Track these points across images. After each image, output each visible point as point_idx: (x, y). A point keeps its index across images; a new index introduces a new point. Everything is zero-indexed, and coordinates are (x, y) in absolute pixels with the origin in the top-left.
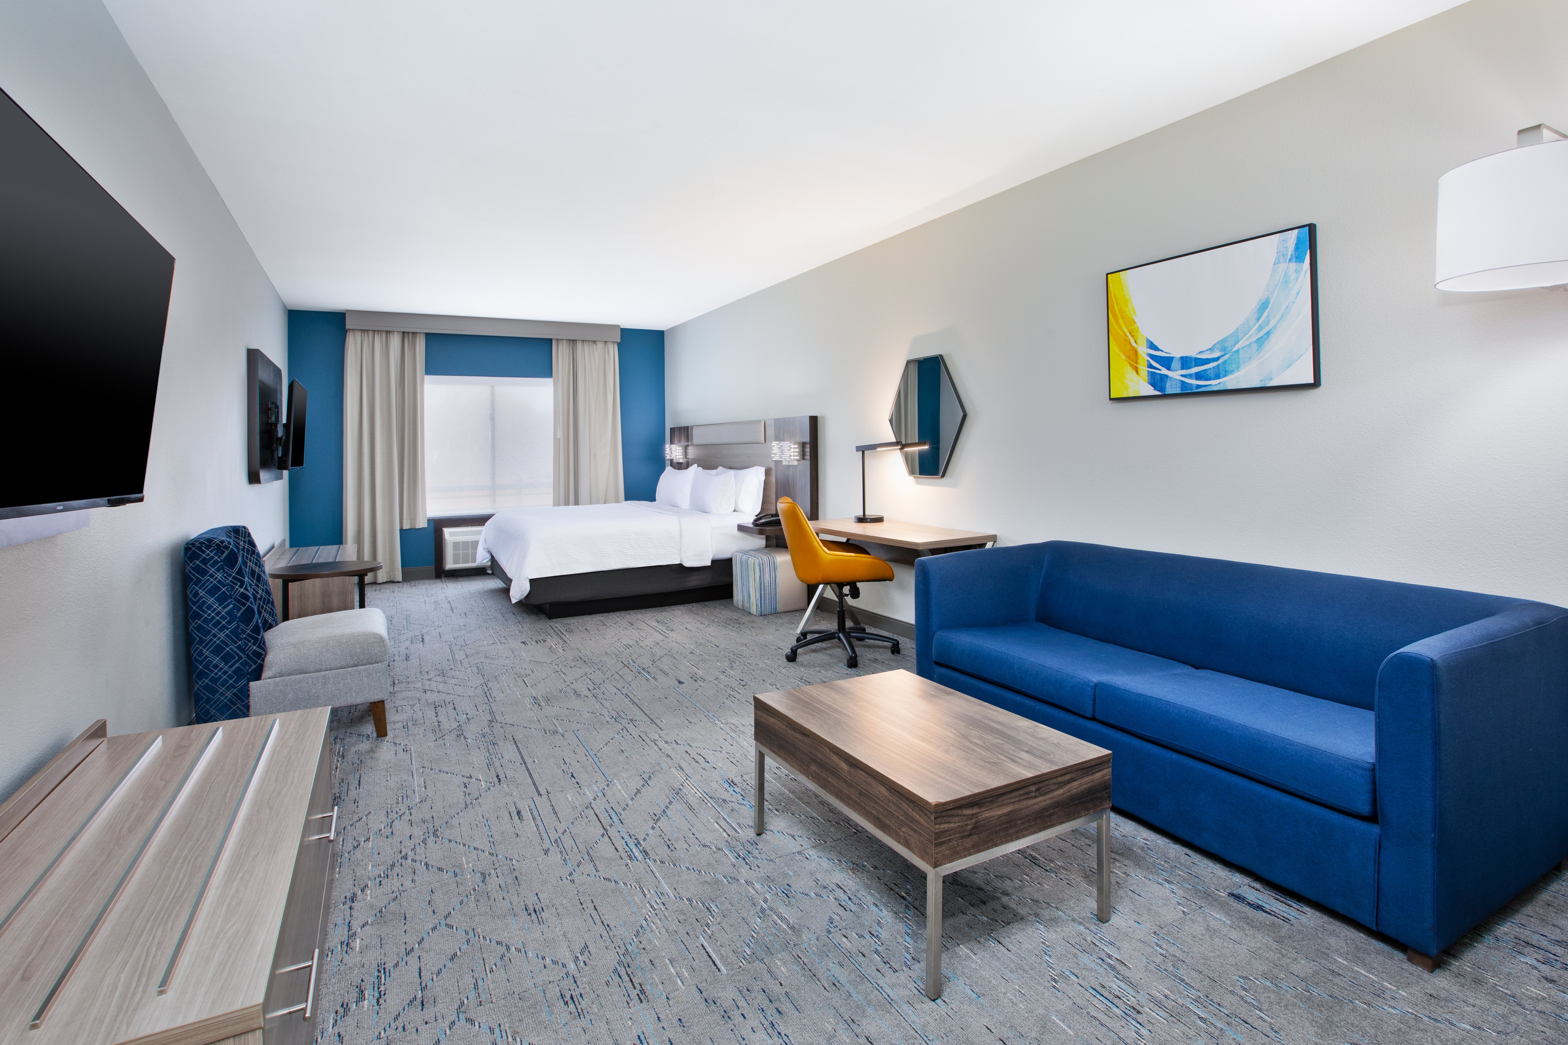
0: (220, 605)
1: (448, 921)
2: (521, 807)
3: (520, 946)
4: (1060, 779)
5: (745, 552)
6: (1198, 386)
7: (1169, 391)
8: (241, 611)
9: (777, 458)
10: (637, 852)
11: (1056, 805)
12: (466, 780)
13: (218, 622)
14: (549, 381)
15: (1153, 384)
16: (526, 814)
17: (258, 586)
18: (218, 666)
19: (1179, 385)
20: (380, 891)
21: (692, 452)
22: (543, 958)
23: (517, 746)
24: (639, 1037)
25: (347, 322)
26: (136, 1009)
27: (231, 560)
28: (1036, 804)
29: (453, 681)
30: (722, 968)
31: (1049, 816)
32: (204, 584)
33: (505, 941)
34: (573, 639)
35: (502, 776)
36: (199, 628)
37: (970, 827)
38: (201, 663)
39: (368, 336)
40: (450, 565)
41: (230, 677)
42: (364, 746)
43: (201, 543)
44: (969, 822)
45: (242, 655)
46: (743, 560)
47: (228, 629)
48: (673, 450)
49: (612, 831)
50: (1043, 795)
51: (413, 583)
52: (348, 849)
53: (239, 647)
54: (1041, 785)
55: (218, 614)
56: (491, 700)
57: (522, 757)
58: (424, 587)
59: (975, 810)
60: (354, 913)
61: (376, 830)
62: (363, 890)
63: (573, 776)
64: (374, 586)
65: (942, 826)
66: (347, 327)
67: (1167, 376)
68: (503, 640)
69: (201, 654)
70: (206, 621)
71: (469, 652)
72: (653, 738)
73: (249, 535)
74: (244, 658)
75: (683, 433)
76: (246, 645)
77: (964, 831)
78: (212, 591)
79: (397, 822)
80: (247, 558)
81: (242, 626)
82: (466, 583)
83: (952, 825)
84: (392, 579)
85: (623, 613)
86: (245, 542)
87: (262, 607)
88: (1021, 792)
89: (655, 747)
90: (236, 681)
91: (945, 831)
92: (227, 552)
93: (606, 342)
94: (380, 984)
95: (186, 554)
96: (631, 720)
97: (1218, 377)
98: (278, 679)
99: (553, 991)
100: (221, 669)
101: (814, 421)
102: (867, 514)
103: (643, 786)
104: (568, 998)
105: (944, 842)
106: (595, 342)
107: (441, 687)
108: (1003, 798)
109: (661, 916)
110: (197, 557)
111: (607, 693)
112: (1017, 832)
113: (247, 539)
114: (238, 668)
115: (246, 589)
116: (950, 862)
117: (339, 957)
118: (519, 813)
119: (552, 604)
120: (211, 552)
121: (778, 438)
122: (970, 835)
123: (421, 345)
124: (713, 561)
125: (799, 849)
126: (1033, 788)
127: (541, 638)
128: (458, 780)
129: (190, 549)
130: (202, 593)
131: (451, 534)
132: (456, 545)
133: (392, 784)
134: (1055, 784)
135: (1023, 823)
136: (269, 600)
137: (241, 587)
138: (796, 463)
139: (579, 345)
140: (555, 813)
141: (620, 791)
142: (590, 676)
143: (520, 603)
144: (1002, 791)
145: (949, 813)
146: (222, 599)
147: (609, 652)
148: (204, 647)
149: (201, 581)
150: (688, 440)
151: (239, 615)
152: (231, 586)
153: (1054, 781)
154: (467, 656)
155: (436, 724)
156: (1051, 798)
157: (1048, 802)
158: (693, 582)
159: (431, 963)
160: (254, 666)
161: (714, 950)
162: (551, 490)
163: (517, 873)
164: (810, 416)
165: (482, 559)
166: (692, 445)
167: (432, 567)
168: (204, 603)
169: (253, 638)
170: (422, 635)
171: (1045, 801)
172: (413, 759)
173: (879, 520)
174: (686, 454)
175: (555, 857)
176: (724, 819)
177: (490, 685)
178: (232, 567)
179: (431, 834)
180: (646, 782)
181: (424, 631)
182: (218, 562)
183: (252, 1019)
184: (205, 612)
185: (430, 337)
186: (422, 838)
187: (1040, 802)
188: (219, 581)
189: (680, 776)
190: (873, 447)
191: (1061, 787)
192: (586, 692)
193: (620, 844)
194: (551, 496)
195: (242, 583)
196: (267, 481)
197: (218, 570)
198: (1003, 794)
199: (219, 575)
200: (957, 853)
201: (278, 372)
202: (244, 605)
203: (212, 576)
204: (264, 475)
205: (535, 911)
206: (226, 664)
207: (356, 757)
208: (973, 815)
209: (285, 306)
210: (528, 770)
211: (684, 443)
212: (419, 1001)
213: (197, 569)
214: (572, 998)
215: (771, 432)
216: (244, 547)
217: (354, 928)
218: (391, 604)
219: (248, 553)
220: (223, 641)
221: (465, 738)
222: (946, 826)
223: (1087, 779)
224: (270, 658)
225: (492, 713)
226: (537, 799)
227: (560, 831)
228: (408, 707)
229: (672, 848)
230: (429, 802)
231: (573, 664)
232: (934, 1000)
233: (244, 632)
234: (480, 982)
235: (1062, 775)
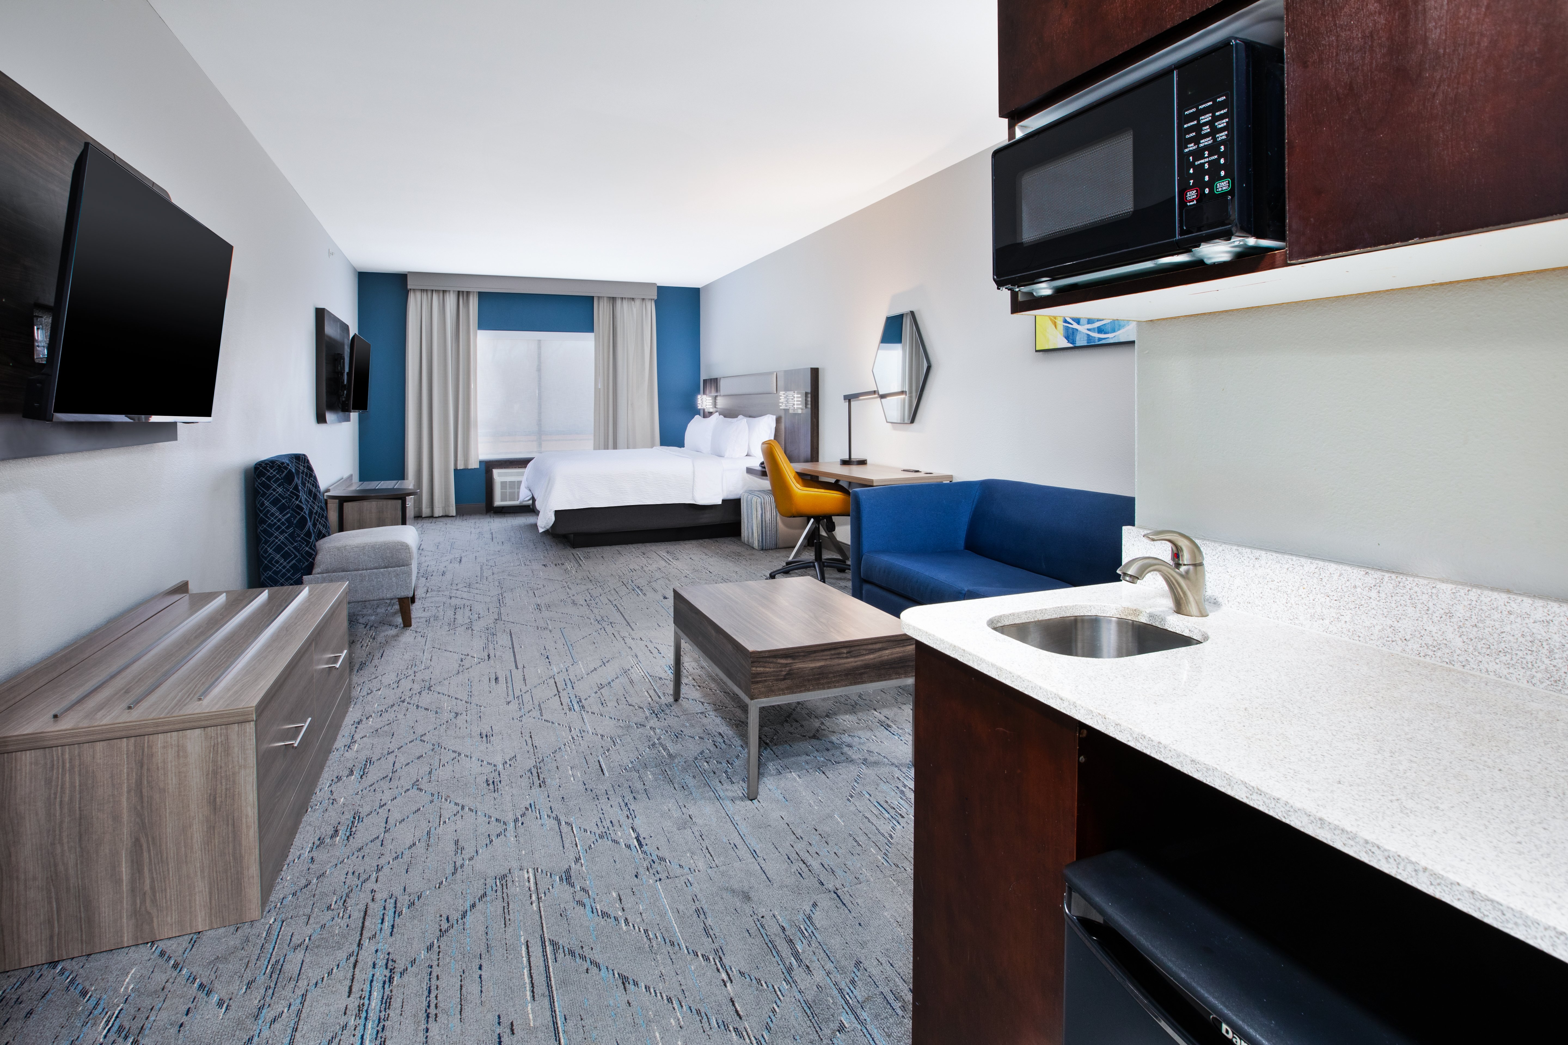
0: (280, 514)
1: (422, 738)
2: (499, 675)
3: (468, 754)
4: (870, 647)
5: (751, 492)
6: (1100, 339)
7: (1078, 344)
8: (297, 519)
9: (783, 407)
10: (576, 707)
11: (867, 666)
12: (463, 657)
13: (279, 527)
14: (591, 336)
15: (1067, 338)
16: (502, 680)
17: (314, 503)
18: (279, 562)
19: (1086, 338)
20: (380, 719)
21: (721, 402)
22: (482, 761)
23: (511, 637)
24: (531, 804)
25: (409, 282)
26: (185, 705)
27: (289, 478)
28: (848, 663)
29: (476, 591)
30: (607, 774)
31: (861, 674)
32: (268, 497)
33: (458, 750)
34: (587, 564)
35: (492, 655)
36: (265, 531)
37: (784, 673)
38: (266, 559)
39: (427, 295)
40: (498, 502)
41: (288, 571)
42: (393, 632)
43: (266, 464)
44: (783, 669)
45: (297, 554)
46: (749, 499)
47: (286, 533)
48: (704, 400)
49: (563, 694)
50: (855, 657)
51: (465, 517)
52: (363, 695)
53: (295, 548)
54: (852, 649)
55: (279, 520)
56: (502, 605)
57: (513, 644)
58: (473, 521)
59: (789, 661)
60: (357, 730)
61: (386, 684)
62: (367, 718)
63: (548, 658)
64: (431, 520)
65: (758, 669)
66: (409, 287)
67: (1077, 330)
68: (528, 563)
69: (266, 551)
70: (270, 526)
71: (495, 570)
72: (623, 635)
73: (308, 462)
74: (299, 556)
75: (713, 383)
76: (301, 546)
77: (778, 675)
78: (275, 502)
79: (403, 681)
80: (306, 480)
81: (298, 531)
82: (511, 518)
83: (768, 669)
84: (447, 514)
85: (640, 545)
86: (304, 467)
87: (318, 520)
88: (833, 652)
89: (623, 642)
90: (293, 575)
91: (761, 673)
92: (286, 472)
93: (643, 299)
94: (365, 768)
95: (255, 472)
96: (611, 623)
97: (1114, 331)
98: (325, 575)
99: (481, 779)
100: (281, 564)
101: (815, 373)
102: (852, 457)
103: (601, 666)
104: (491, 782)
105: (760, 682)
106: (633, 299)
107: (465, 595)
108: (815, 655)
109: (577, 743)
110: (263, 474)
111: (600, 603)
112: (829, 683)
113: (306, 465)
114: (294, 564)
115: (301, 501)
116: (765, 697)
117: (342, 753)
118: (496, 679)
119: (576, 534)
120: (274, 471)
121: (786, 389)
122: (784, 679)
123: (474, 303)
124: (723, 501)
125: (704, 710)
126: (845, 651)
127: (560, 562)
128: (457, 657)
129: (258, 468)
130: (267, 503)
131: (500, 475)
132: (503, 484)
133: (406, 657)
134: (866, 650)
135: (834, 677)
136: (323, 515)
137: (297, 499)
138: (800, 411)
139: (619, 302)
140: (525, 680)
141: (581, 668)
142: (590, 591)
143: (546, 532)
144: (814, 649)
145: (764, 660)
146: (282, 509)
147: (614, 574)
148: (268, 546)
149: (266, 494)
150: (717, 390)
151: (295, 522)
152: (289, 499)
153: (865, 647)
154: (493, 574)
155: (452, 620)
156: (862, 660)
157: (859, 663)
158: (705, 519)
159: (402, 759)
160: (306, 564)
161: (606, 764)
162: (592, 437)
163: (481, 714)
164: (811, 368)
165: (523, 497)
166: (720, 395)
167: (483, 504)
168: (268, 511)
169: (306, 541)
170: (461, 557)
171: (856, 662)
172: (427, 642)
173: (863, 462)
174: (715, 404)
175: (514, 706)
176: (654, 690)
177: (505, 595)
178: (290, 484)
179: (426, 688)
180: (604, 664)
181: (463, 554)
182: (279, 480)
183: (249, 715)
184: (269, 519)
185: (483, 296)
186: (419, 691)
187: (852, 662)
188: (280, 495)
189: (633, 661)
190: (856, 396)
191: (873, 653)
192: (582, 602)
193: (565, 701)
194: (592, 442)
195: (298, 496)
196: (333, 423)
197: (279, 486)
198: (815, 652)
199: (280, 490)
200: (773, 691)
201: (345, 328)
202: (299, 514)
203: (274, 490)
204: (329, 416)
205: (487, 736)
206: (285, 561)
207: (384, 639)
208: (787, 664)
209: (355, 269)
210: (514, 652)
211: (714, 394)
212: (389, 778)
213: (264, 485)
214: (493, 782)
215: (781, 383)
216: (303, 471)
217: (356, 738)
218: (442, 533)
219: (306, 476)
220: (282, 542)
221: (472, 630)
222: (762, 669)
223: (898, 650)
224: (319, 558)
225: (500, 614)
226: (514, 671)
227: (523, 691)
228: (434, 608)
229: (605, 705)
230: (431, 669)
231: (579, 582)
232: (751, 800)
233: (299, 536)
234: (434, 771)
235: (872, 644)
